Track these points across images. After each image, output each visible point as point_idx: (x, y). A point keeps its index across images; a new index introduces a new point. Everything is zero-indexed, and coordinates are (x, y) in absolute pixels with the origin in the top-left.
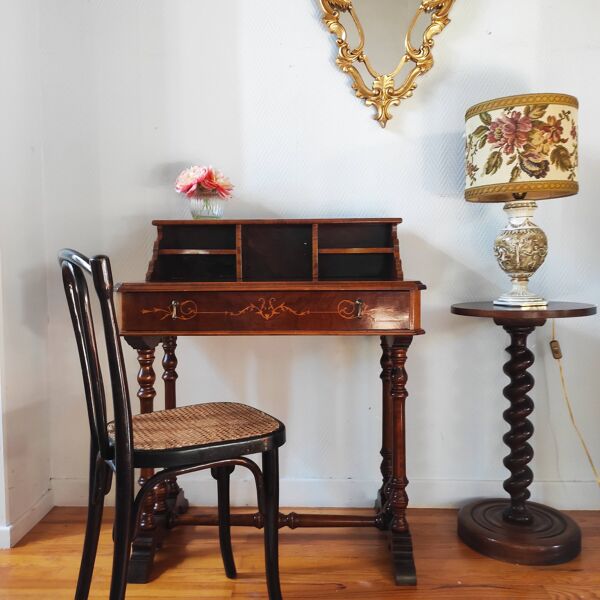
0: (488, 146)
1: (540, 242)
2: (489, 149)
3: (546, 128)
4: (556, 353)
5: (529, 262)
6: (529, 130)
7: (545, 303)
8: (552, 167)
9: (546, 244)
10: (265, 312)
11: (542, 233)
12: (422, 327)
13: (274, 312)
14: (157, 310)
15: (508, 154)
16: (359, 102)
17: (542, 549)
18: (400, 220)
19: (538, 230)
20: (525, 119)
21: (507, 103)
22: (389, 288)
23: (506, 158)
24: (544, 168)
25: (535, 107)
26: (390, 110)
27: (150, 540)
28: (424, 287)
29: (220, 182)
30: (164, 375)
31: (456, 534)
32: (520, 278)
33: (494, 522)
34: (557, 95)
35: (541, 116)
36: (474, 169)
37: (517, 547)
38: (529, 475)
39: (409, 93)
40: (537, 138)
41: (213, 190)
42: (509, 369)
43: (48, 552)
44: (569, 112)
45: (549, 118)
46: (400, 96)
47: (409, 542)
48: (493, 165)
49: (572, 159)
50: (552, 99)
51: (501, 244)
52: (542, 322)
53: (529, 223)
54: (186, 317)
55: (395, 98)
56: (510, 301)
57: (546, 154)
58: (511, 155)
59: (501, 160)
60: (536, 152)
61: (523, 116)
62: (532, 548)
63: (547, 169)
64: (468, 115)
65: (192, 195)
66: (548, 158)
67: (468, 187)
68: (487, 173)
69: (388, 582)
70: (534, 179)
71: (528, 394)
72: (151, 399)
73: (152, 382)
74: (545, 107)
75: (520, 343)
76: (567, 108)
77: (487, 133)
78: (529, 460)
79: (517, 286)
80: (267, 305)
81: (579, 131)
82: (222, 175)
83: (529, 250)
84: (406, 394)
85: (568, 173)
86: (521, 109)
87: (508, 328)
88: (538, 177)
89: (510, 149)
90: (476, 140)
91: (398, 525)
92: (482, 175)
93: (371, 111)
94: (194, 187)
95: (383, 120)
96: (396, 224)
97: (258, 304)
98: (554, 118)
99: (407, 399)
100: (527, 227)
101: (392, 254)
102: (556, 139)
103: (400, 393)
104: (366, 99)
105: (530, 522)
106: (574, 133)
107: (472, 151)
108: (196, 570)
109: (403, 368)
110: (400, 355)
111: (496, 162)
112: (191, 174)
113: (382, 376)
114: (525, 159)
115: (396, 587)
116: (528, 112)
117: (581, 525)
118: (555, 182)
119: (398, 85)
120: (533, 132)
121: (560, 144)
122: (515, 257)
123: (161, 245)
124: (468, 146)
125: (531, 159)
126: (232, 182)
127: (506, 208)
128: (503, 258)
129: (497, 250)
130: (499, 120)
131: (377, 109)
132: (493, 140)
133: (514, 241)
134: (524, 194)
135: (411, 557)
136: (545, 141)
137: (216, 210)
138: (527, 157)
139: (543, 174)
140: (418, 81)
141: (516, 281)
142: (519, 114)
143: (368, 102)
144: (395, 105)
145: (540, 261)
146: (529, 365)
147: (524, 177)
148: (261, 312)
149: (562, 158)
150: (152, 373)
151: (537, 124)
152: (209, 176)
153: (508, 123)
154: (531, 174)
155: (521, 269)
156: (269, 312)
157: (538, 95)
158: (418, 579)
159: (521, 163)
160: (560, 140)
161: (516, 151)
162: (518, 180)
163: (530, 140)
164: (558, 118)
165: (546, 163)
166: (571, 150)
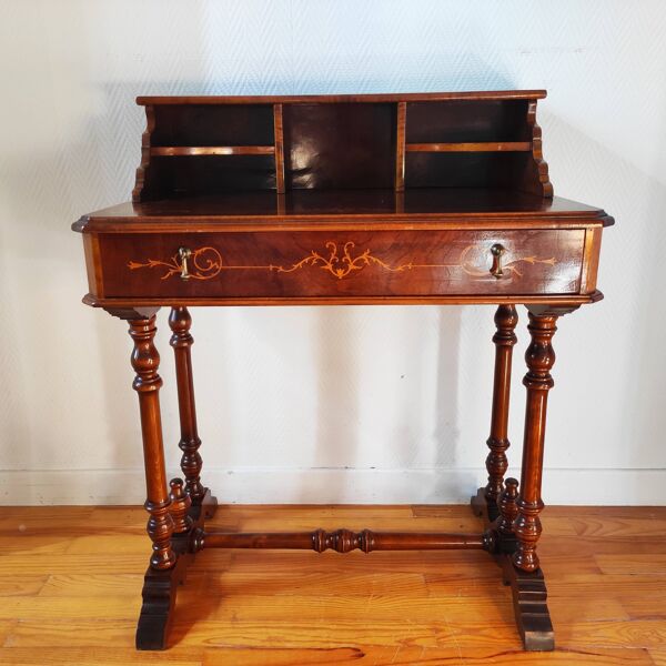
10: (336, 266)
12: (599, 287)
13: (351, 267)
14: (154, 263)
18: (543, 93)
30: (173, 339)
47: (541, 587)
54: (204, 274)
72: (156, 392)
73: (155, 366)
80: (341, 254)
84: (551, 383)
91: (525, 562)
96: (535, 101)
97: (325, 253)
99: (551, 392)
101: (530, 153)
109: (550, 346)
110: (545, 326)
113: (497, 339)
123: (154, 140)
135: (544, 610)
148: (329, 266)
150: (154, 354)
156: (344, 266)
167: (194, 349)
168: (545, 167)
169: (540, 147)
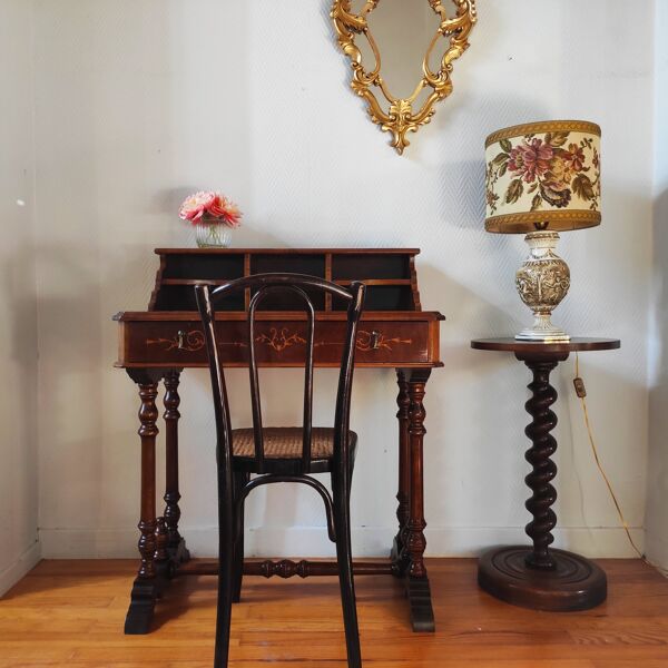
0: (509, 173)
1: (562, 274)
2: (509, 177)
3: (567, 156)
4: (580, 392)
5: (552, 294)
6: (550, 157)
7: (568, 337)
8: (574, 196)
9: (568, 276)
10: (276, 343)
11: (564, 264)
12: (441, 359)
13: (286, 344)
14: (161, 340)
15: (528, 182)
16: (374, 126)
17: (566, 594)
18: (417, 251)
19: (560, 261)
20: (545, 147)
21: (527, 130)
22: (407, 318)
23: (526, 186)
24: (565, 198)
25: (556, 134)
26: (408, 137)
27: (151, 588)
28: (443, 318)
29: (228, 208)
30: (166, 413)
31: (476, 582)
32: (543, 312)
33: (515, 568)
34: (579, 122)
35: (563, 143)
36: (495, 197)
37: (539, 592)
38: (552, 518)
39: (427, 119)
40: (559, 166)
41: (221, 218)
42: (531, 407)
43: (37, 605)
44: (591, 140)
45: (571, 146)
46: (418, 122)
47: (428, 587)
48: (514, 193)
49: (595, 188)
50: (573, 126)
51: (523, 276)
52: (564, 357)
53: (552, 255)
54: (193, 347)
55: (413, 124)
56: (533, 335)
57: (568, 183)
58: (532, 183)
59: (522, 188)
60: (557, 180)
61: (543, 143)
62: (555, 593)
63: (569, 198)
64: (489, 142)
65: (197, 222)
66: (570, 187)
67: (488, 216)
68: (508, 202)
69: (404, 629)
70: (555, 208)
71: (550, 432)
72: (153, 437)
73: (155, 418)
74: (567, 134)
75: (542, 379)
76: (589, 136)
77: (508, 160)
78: (552, 503)
79: (539, 320)
80: (279, 336)
81: (602, 160)
82: (229, 201)
83: (551, 281)
84: (424, 431)
85: (591, 202)
86: (542, 136)
87: (530, 364)
88: (559, 206)
89: (530, 178)
90: (497, 168)
91: (416, 570)
92: (503, 204)
93: (388, 137)
94: (200, 214)
95: (400, 147)
96: (413, 255)
97: (270, 335)
98: (575, 145)
99: (425, 437)
100: (549, 258)
101: (410, 286)
102: (577, 167)
103: (418, 431)
104: (382, 124)
105: (554, 568)
106: (596, 162)
107: (492, 179)
108: (200, 620)
109: (421, 404)
110: (417, 391)
111: (517, 190)
112: (197, 200)
113: (399, 415)
114: (546, 188)
115: (414, 634)
116: (549, 139)
117: (607, 572)
118: (577, 212)
119: (416, 111)
120: (554, 160)
121: (582, 172)
122: (537, 289)
123: (164, 274)
124: (488, 174)
125: (552, 187)
126: (240, 209)
127: (528, 239)
128: (525, 291)
129: (518, 282)
130: (519, 147)
131: (394, 136)
132: (513, 168)
133: (536, 273)
134: (546, 224)
135: (429, 603)
136: (566, 170)
137: (224, 238)
138: (548, 185)
139: (565, 203)
140: (436, 107)
141: (538, 315)
142: (540, 141)
143: (384, 128)
144: (413, 131)
145: (563, 294)
146: (552, 402)
147: (545, 206)
148: (272, 343)
149: (584, 187)
150: (154, 409)
151: (558, 152)
152: (217, 202)
153: (529, 150)
154: (553, 203)
155: (543, 302)
156: (281, 343)
157: (560, 122)
158: (437, 626)
159: (543, 192)
160: (582, 169)
161: (536, 180)
162: (540, 209)
163: (551, 168)
164: (580, 146)
165: (568, 191)
166: (593, 179)
167: (181, 423)
168: (418, 294)
169: (416, 282)
